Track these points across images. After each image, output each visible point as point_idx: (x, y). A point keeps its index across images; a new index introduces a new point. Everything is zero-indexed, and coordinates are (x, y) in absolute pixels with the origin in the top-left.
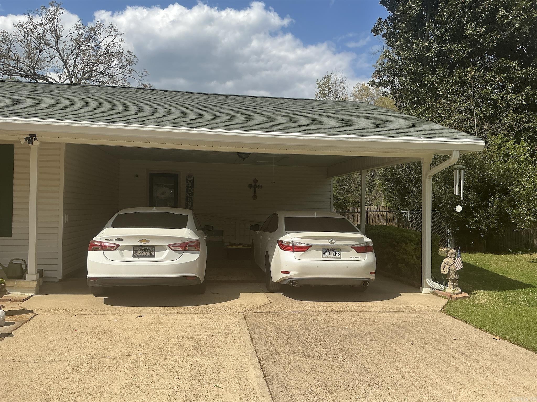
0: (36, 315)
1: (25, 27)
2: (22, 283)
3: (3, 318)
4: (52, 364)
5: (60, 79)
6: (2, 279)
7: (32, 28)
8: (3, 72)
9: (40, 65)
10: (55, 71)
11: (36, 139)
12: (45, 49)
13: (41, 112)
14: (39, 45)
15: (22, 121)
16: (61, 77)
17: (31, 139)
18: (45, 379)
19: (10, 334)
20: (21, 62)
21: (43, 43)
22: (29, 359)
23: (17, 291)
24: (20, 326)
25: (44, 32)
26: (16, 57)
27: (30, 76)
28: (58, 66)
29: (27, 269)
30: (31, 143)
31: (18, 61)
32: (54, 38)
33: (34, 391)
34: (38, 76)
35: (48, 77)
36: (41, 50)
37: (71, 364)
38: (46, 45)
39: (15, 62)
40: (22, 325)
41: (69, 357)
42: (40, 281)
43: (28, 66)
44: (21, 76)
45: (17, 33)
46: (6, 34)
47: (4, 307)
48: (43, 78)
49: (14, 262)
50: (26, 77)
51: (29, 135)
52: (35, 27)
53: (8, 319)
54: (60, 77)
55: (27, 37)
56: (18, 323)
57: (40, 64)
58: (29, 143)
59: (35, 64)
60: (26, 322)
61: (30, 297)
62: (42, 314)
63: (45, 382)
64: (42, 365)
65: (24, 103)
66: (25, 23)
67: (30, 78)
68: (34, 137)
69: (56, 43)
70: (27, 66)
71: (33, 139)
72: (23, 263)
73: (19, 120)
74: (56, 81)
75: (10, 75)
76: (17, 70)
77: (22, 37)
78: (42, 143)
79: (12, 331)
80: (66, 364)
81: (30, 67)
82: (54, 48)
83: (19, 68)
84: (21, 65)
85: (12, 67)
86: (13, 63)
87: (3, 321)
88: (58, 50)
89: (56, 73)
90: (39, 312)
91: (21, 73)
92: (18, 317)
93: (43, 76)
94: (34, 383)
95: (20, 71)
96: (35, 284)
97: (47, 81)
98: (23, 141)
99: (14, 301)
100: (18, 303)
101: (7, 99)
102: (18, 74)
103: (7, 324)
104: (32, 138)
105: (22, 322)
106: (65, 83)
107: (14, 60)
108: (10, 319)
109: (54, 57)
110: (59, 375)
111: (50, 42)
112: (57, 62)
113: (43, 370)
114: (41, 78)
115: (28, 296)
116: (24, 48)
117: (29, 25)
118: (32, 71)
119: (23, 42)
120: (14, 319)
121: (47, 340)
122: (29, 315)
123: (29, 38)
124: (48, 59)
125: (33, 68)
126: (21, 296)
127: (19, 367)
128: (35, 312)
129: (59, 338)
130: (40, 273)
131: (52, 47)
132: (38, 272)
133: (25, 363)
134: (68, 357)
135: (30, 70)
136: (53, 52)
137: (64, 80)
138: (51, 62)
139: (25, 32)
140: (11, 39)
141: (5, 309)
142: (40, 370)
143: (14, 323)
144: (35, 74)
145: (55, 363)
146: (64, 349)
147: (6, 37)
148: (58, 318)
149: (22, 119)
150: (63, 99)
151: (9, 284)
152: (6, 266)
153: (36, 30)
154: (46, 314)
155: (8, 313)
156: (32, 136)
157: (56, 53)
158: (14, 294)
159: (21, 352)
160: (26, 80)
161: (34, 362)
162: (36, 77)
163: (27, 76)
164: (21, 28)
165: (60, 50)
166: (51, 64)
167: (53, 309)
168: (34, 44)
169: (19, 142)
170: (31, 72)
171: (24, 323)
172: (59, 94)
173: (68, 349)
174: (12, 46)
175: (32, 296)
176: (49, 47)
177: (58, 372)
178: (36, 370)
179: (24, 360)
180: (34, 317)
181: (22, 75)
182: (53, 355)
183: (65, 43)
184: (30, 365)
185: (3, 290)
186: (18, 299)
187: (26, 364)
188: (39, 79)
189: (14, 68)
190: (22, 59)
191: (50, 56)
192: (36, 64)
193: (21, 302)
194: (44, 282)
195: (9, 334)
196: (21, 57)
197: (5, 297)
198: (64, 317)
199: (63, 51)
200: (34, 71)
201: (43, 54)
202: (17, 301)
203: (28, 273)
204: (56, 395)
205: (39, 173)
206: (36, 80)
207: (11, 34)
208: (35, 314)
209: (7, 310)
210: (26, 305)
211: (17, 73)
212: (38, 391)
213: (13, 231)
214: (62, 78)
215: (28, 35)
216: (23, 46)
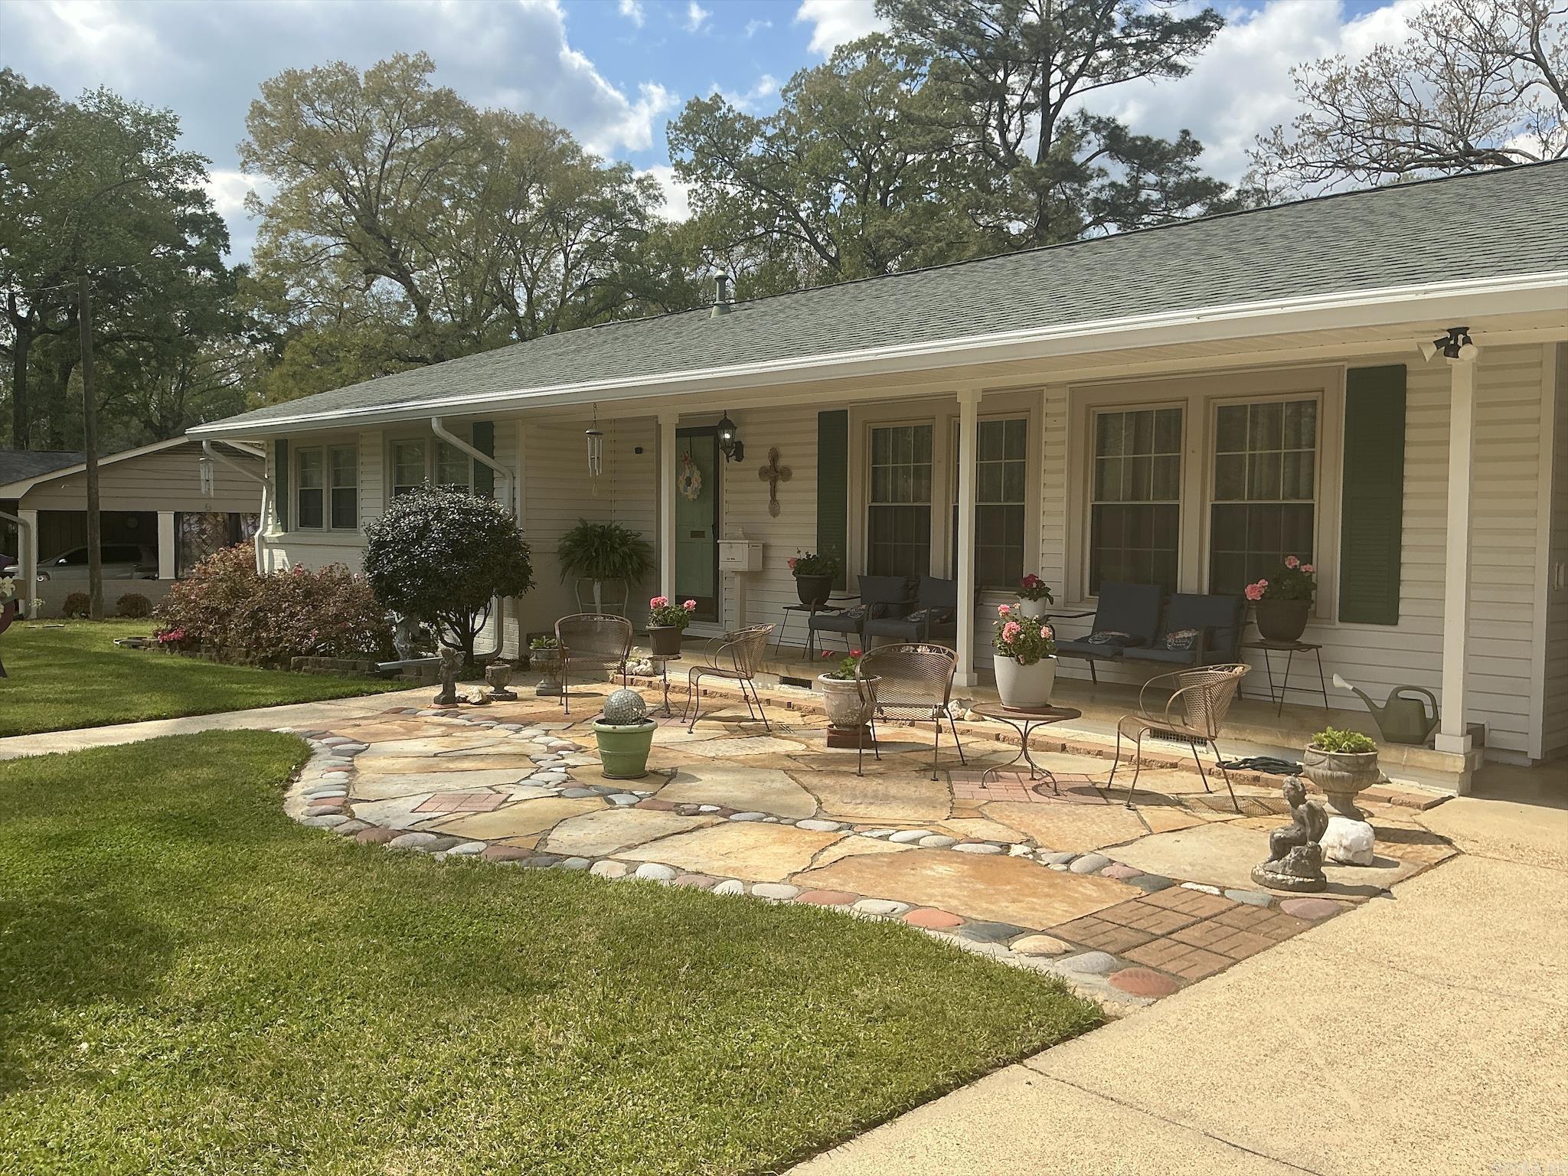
0: (1460, 853)
1: (1439, 19)
2: (1422, 756)
3: (1368, 844)
4: (1497, 1003)
5: (1547, 148)
6: (1368, 739)
7: (1460, 13)
8: (1377, 166)
9: (1482, 121)
10: (1529, 126)
11: (1467, 341)
12: (1497, 68)
13: (1482, 259)
14: (1482, 62)
15: (1426, 292)
16: (1550, 140)
17: (1452, 342)
18: (1475, 1037)
19: (1385, 892)
20: (1428, 126)
21: (1492, 53)
22: (1435, 971)
23: (1407, 777)
24: (1412, 876)
25: (1494, 18)
26: (1415, 115)
27: (1456, 158)
28: (1540, 110)
29: (1437, 720)
30: (1452, 353)
31: (1418, 124)
32: (1527, 25)
33: (1444, 1063)
34: (1478, 153)
35: (1507, 151)
36: (1486, 73)
37: (1558, 1016)
38: (1502, 53)
39: (1412, 128)
40: (1418, 874)
41: (1554, 996)
42: (1474, 756)
43: (1449, 133)
44: (1431, 166)
45: (1416, 45)
46: (1387, 56)
47: (1371, 815)
48: (1492, 157)
49: (1402, 694)
50: (1442, 167)
51: (1448, 331)
52: (1468, 10)
53: (1381, 849)
54: (1545, 142)
55: (1443, 46)
56: (1410, 866)
57: (1484, 118)
58: (1446, 354)
59: (1468, 120)
60: (1431, 867)
61: (1443, 800)
62: (1477, 854)
63: (1474, 1047)
64: (1469, 998)
65: (1436, 241)
66: (1438, 6)
67: (1453, 166)
68: (1461, 337)
69: (1534, 38)
70: (1446, 131)
71: (1460, 343)
72: (1426, 700)
73: (1417, 293)
74: (1533, 158)
75: (1396, 170)
76: (1417, 151)
77: (1430, 51)
78: (1486, 350)
79: (1392, 884)
80: (1542, 1013)
81: (1453, 134)
82: (1525, 58)
83: (1424, 144)
84: (1429, 135)
85: (1404, 144)
86: (1405, 134)
87: (1368, 853)
88: (1539, 61)
89: (1534, 134)
90: (1465, 846)
91: (1429, 156)
92: (1409, 849)
93: (1493, 150)
94: (1444, 1040)
95: (1427, 150)
96: (1460, 765)
97: (1506, 162)
98: (1430, 352)
99: (1401, 805)
100: (1412, 810)
101: (1388, 238)
102: (1421, 163)
103: (1377, 862)
104: (1456, 340)
105: (1418, 866)
106: (1562, 156)
107: (1410, 125)
108: (1386, 852)
109: (1527, 86)
110: (1517, 1039)
111: (1513, 41)
112: (1536, 97)
113: (1473, 1013)
114: (1486, 158)
115: (1438, 797)
116: (1436, 82)
117: (1451, 8)
118: (1461, 144)
119: (1433, 65)
120: (1399, 853)
121: (1487, 929)
122: (1441, 849)
123: (1450, 50)
124: (1507, 97)
125: (1462, 133)
126: (1420, 792)
127: (1406, 987)
128: (1458, 844)
129: (1524, 933)
130: (1476, 734)
131: (1521, 56)
132: (1468, 733)
133: (1424, 978)
134: (1550, 994)
135: (1453, 143)
136: (1521, 71)
137: (1560, 148)
138: (1518, 104)
139: (1438, 34)
140: (1399, 67)
141: (1377, 823)
142: (1463, 1009)
143: (1397, 865)
144: (1469, 150)
145: (1508, 1003)
146: (1538, 968)
147: (1388, 62)
148: (1525, 874)
149: (1427, 287)
150: (1553, 207)
151: (1388, 756)
152: (1382, 705)
153: (1470, 17)
154: (1489, 854)
155: (1381, 834)
156: (1454, 332)
157: (1534, 69)
158: (1401, 786)
159: (1413, 948)
160: (1440, 174)
161: (1447, 982)
162: (1472, 159)
163: (1446, 162)
164: (1428, 25)
165: (1547, 57)
166: (1517, 109)
167: (1512, 846)
168: (1467, 61)
169: (1420, 354)
170: (1457, 148)
171: (1425, 869)
172: (1537, 194)
173: (1551, 969)
174: (1402, 85)
175: (1451, 797)
176: (1512, 57)
177: (1516, 1030)
178: (1452, 1007)
179: (1419, 971)
180: (1453, 856)
181: (1430, 163)
182: (1503, 978)
183: (1562, 32)
184: (1435, 989)
185: (1371, 767)
186: (1412, 800)
187: (1426, 982)
188: (1480, 162)
189: (1410, 147)
190: (1431, 116)
191: (1514, 86)
192: (1472, 119)
193: (1418, 811)
194: (1487, 763)
195: (1383, 891)
196: (1427, 111)
197: (1375, 789)
198: (1543, 872)
199: (1555, 59)
200: (1466, 144)
201: (1492, 85)
202: (1409, 805)
203: (1440, 732)
204: (1508, 1094)
205: (1477, 442)
206: (1472, 169)
207: (1399, 53)
208: (1456, 849)
209: (1380, 826)
210: (1430, 820)
211: (1419, 159)
212: (1454, 1065)
213: (1403, 608)
214: (1552, 144)
215: (1447, 39)
216: (1433, 77)
